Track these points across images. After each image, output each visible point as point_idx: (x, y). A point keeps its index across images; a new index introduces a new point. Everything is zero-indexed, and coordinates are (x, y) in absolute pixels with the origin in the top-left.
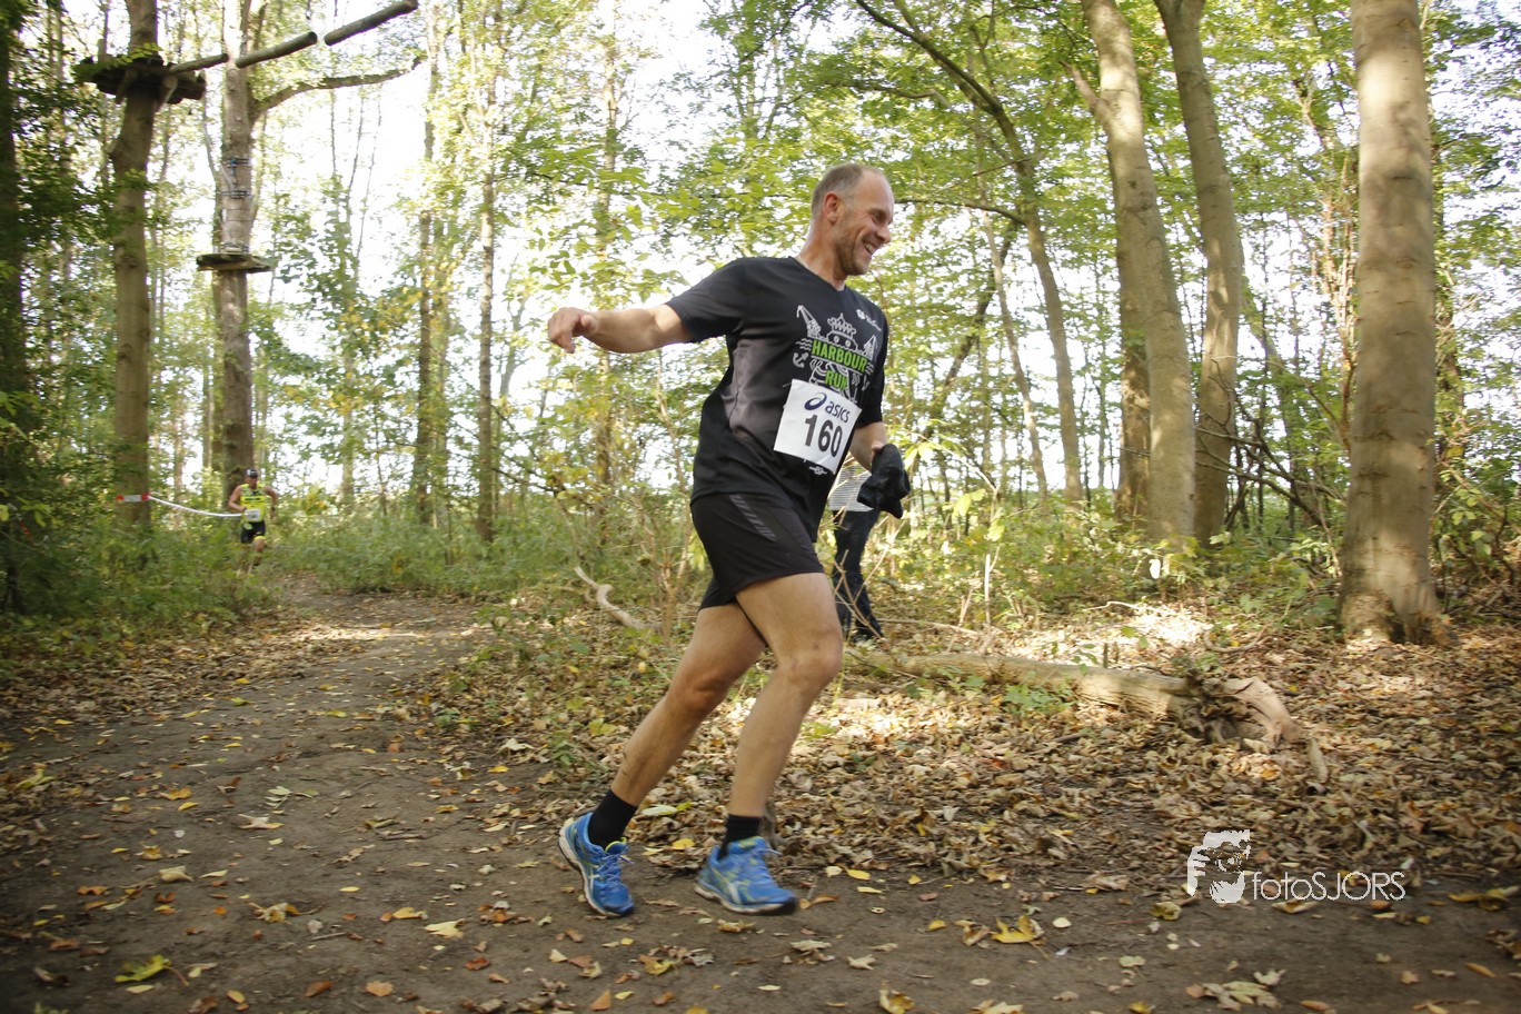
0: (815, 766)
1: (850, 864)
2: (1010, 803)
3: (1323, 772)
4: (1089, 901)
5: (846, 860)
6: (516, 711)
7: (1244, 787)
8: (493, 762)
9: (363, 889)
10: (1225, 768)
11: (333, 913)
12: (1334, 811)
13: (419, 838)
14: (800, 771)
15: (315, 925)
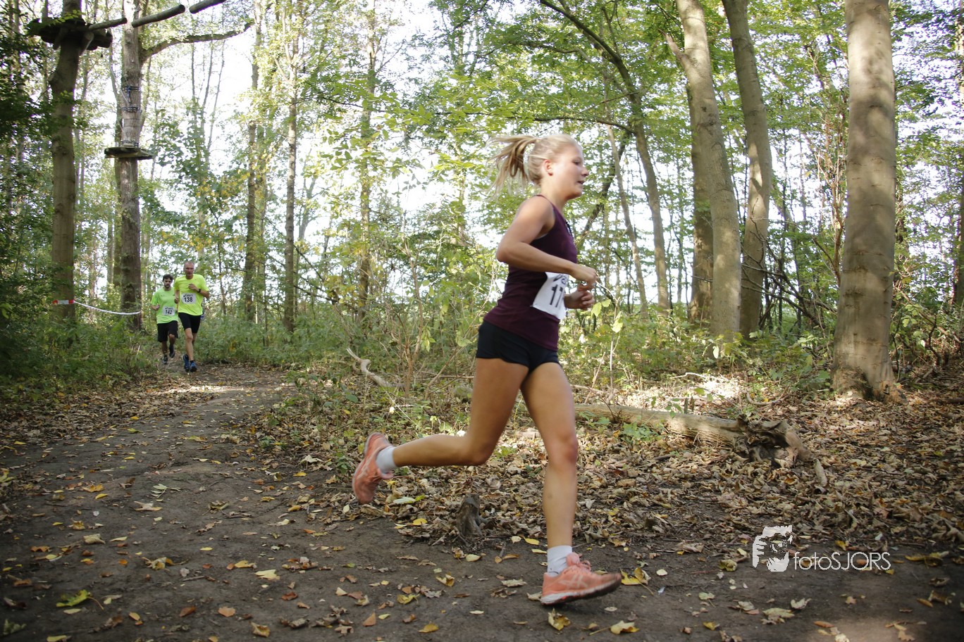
0: (503, 473)
1: (527, 535)
2: (627, 497)
3: (824, 480)
4: (679, 559)
5: (524, 533)
6: (311, 438)
7: (775, 489)
8: (296, 470)
9: (215, 549)
10: (762, 476)
11: (196, 564)
12: (831, 504)
13: (251, 517)
14: (493, 476)
15: (184, 572)
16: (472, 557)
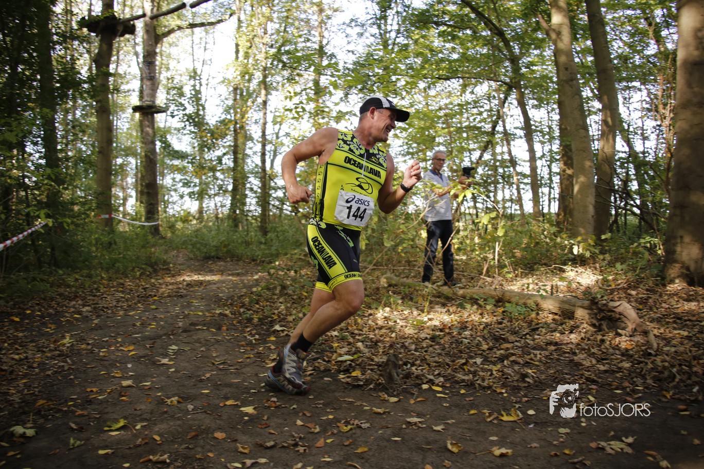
0: (417, 339)
1: (433, 384)
2: (507, 357)
3: (655, 345)
4: (544, 403)
5: (431, 382)
6: (279, 312)
7: (617, 352)
8: (269, 336)
9: (212, 391)
10: (608, 343)
11: (199, 402)
12: (660, 364)
13: (236, 369)
14: (409, 341)
15: (190, 407)
16: (393, 399)
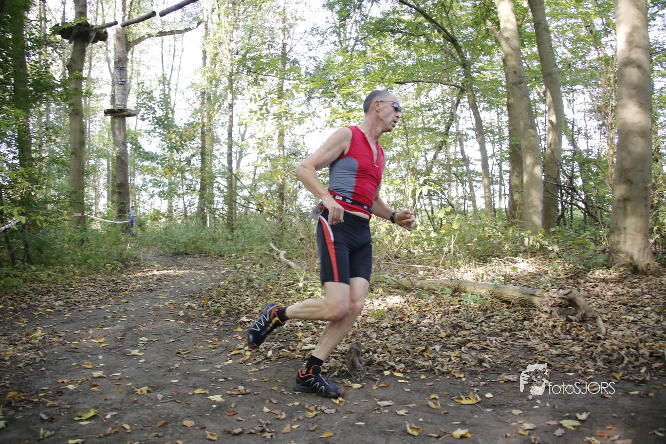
0: (378, 328)
1: (395, 370)
2: (464, 343)
3: (604, 330)
4: (501, 386)
5: (392, 368)
6: (246, 305)
7: (568, 337)
8: (236, 327)
9: (180, 381)
10: (559, 328)
11: (168, 391)
12: (609, 347)
13: (204, 359)
14: (371, 330)
15: (160, 396)
16: (357, 386)
